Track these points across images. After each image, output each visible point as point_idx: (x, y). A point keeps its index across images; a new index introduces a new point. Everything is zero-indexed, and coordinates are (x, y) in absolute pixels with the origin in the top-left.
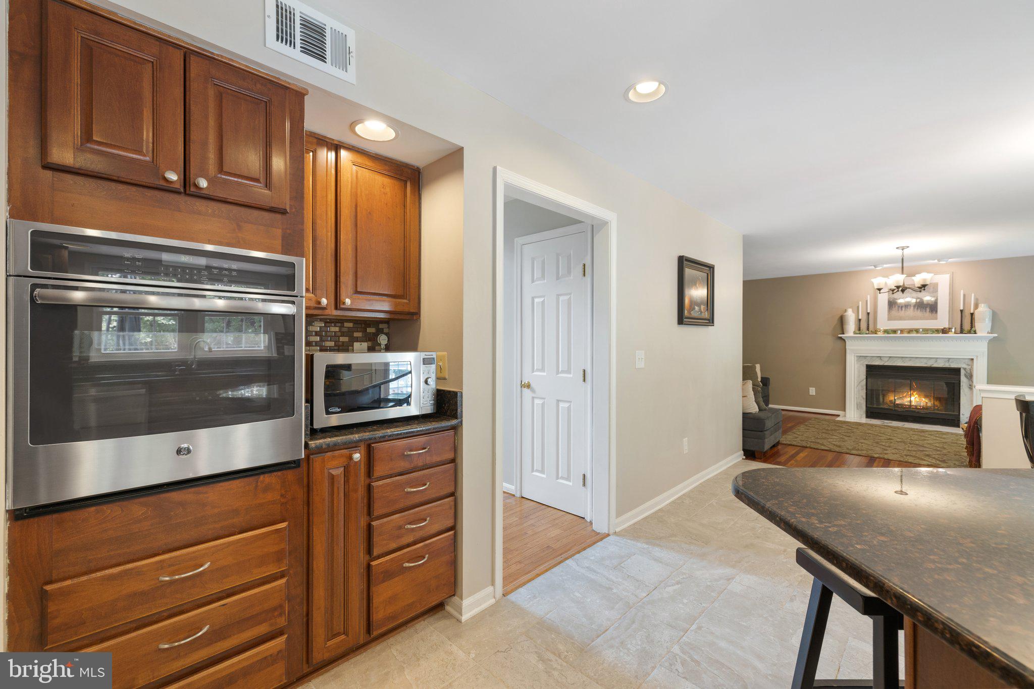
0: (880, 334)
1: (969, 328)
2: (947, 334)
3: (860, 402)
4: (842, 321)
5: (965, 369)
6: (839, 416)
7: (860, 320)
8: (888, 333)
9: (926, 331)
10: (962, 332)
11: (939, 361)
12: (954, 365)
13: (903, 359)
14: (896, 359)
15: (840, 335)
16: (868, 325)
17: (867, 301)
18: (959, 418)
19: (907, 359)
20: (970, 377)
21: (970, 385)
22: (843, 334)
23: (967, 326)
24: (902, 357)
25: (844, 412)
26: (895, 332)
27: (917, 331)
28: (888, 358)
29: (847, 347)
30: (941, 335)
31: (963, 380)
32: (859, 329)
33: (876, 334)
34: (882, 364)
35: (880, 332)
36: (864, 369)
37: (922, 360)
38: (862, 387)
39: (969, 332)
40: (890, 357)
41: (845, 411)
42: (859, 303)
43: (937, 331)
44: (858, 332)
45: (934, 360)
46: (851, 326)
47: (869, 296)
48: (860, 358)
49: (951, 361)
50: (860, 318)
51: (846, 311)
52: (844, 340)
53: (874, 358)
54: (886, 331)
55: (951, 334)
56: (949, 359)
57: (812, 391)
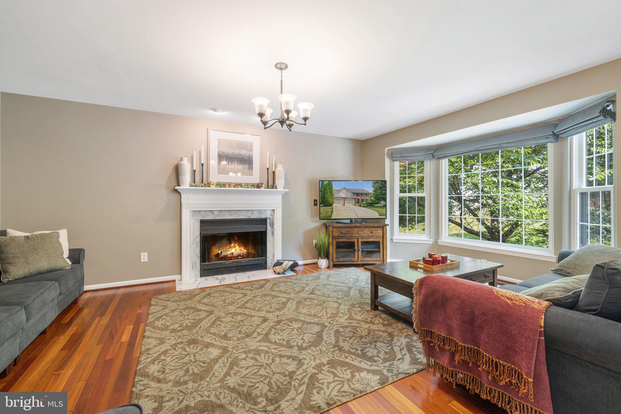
0: (213, 187)
1: (272, 184)
2: (260, 188)
3: (195, 262)
4: (177, 170)
5: (270, 219)
6: (174, 281)
7: (195, 171)
8: (221, 187)
9: (247, 185)
10: (268, 187)
11: (255, 212)
12: (263, 216)
13: (230, 212)
14: (224, 212)
15: (176, 188)
16: (202, 177)
17: (200, 152)
18: (266, 261)
19: (233, 212)
20: (272, 225)
21: (272, 232)
22: (179, 186)
23: (271, 183)
24: (229, 210)
25: (180, 276)
26: (224, 185)
27: (240, 185)
28: (218, 212)
29: (182, 202)
30: (256, 189)
31: (269, 227)
32: (194, 182)
33: (209, 186)
34: (213, 218)
35: (213, 185)
36: (198, 225)
37: (243, 212)
38: (197, 244)
39: (273, 188)
40: (220, 211)
41: (181, 274)
42: (193, 153)
43: (253, 186)
44: (193, 184)
45: (251, 212)
46: (186, 178)
47: (202, 146)
48: (195, 212)
49: (261, 212)
50: (195, 169)
51: (181, 159)
52: (180, 193)
53: (207, 213)
54: (218, 185)
55: (262, 189)
56: (261, 210)
57: (144, 257)
